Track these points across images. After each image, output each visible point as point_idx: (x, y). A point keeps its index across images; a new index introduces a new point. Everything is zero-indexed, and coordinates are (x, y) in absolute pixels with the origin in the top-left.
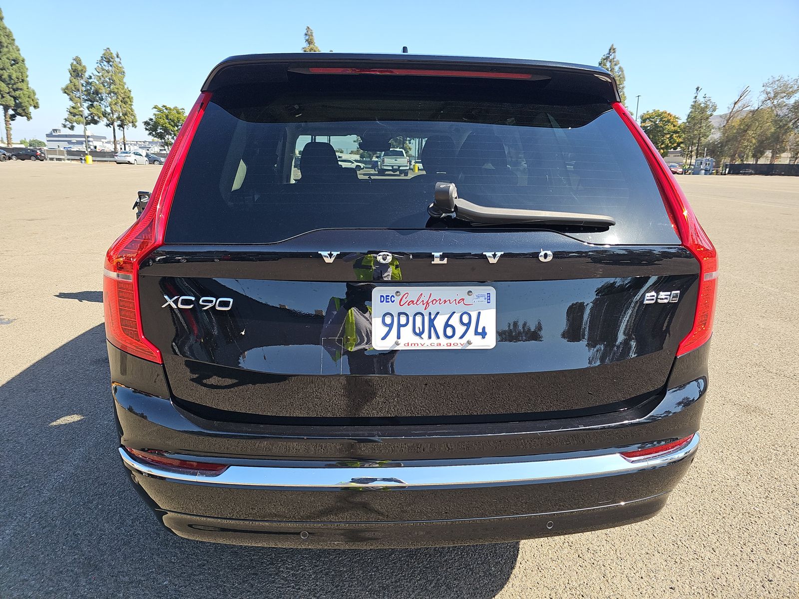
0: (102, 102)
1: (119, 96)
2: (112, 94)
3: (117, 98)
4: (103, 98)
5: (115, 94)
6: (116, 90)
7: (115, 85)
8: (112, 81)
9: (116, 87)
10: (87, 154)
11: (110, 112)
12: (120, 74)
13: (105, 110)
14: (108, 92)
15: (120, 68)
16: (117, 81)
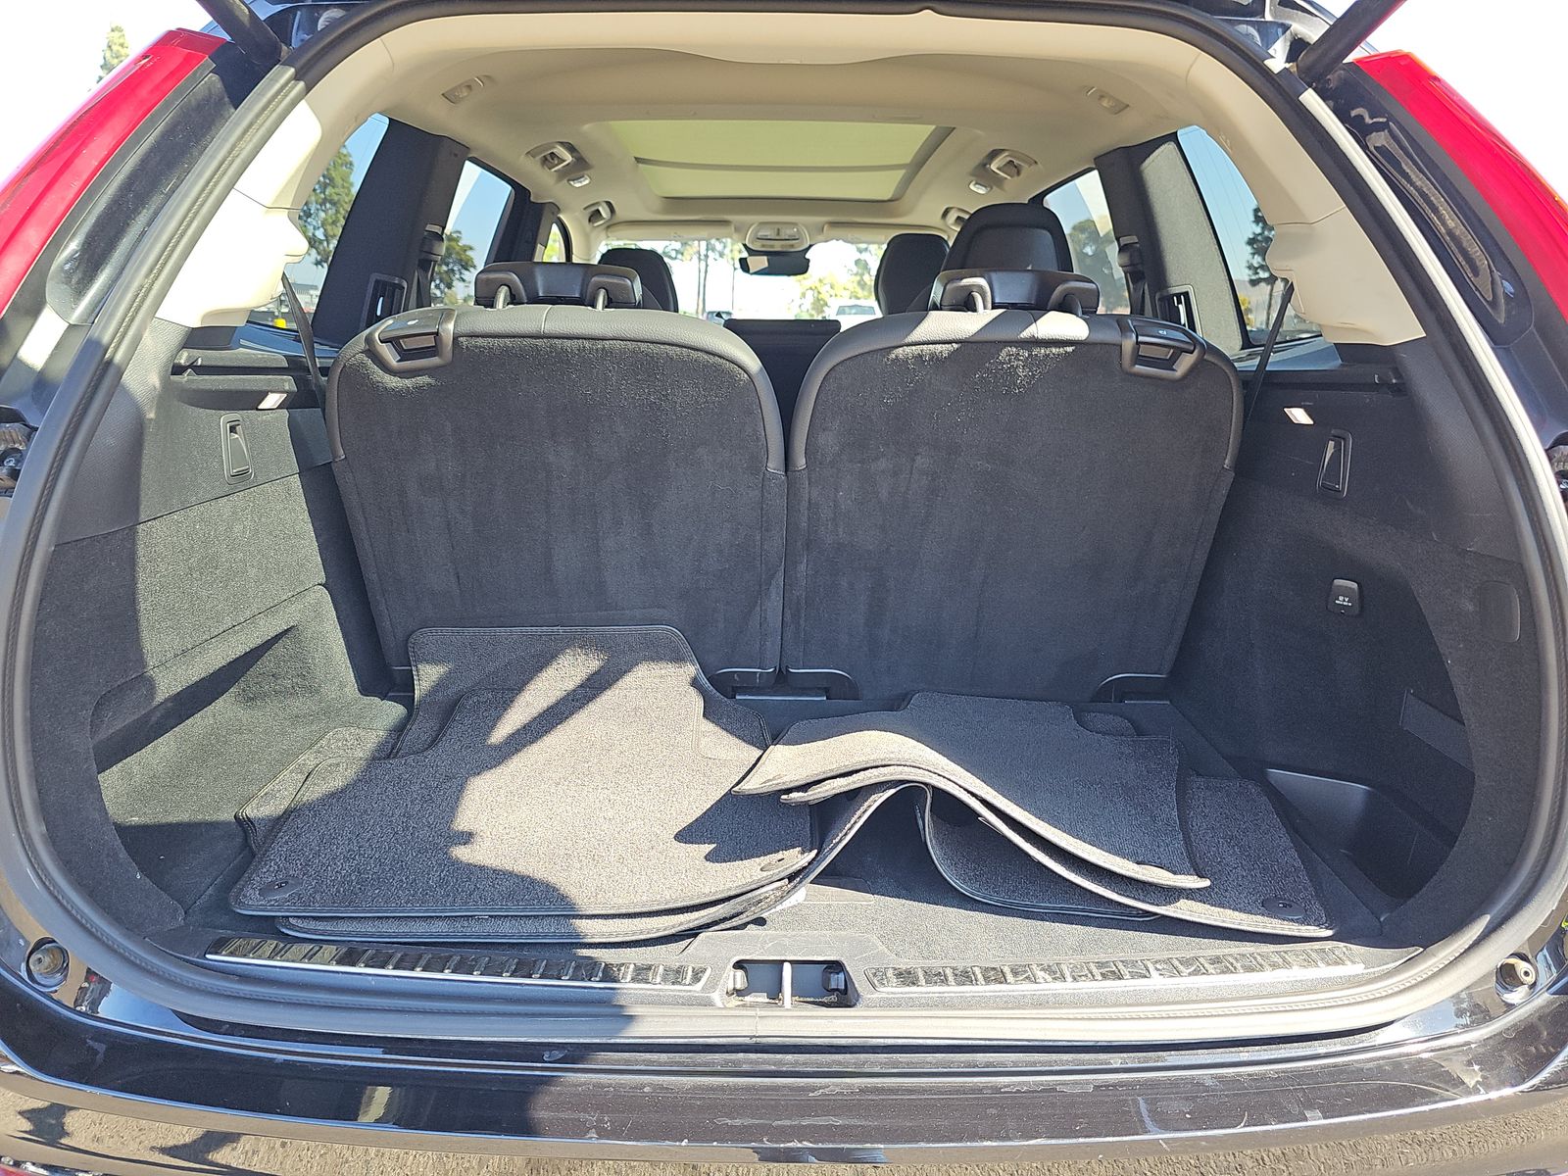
0: (309, 220)
1: (341, 209)
2: (328, 205)
3: (337, 212)
4: (312, 212)
5: (334, 203)
6: (336, 198)
7: (333, 187)
8: (328, 181)
9: (337, 190)
10: (277, 317)
11: (323, 238)
12: (344, 168)
13: (313, 235)
14: (320, 200)
15: (345, 156)
16: (338, 181)
